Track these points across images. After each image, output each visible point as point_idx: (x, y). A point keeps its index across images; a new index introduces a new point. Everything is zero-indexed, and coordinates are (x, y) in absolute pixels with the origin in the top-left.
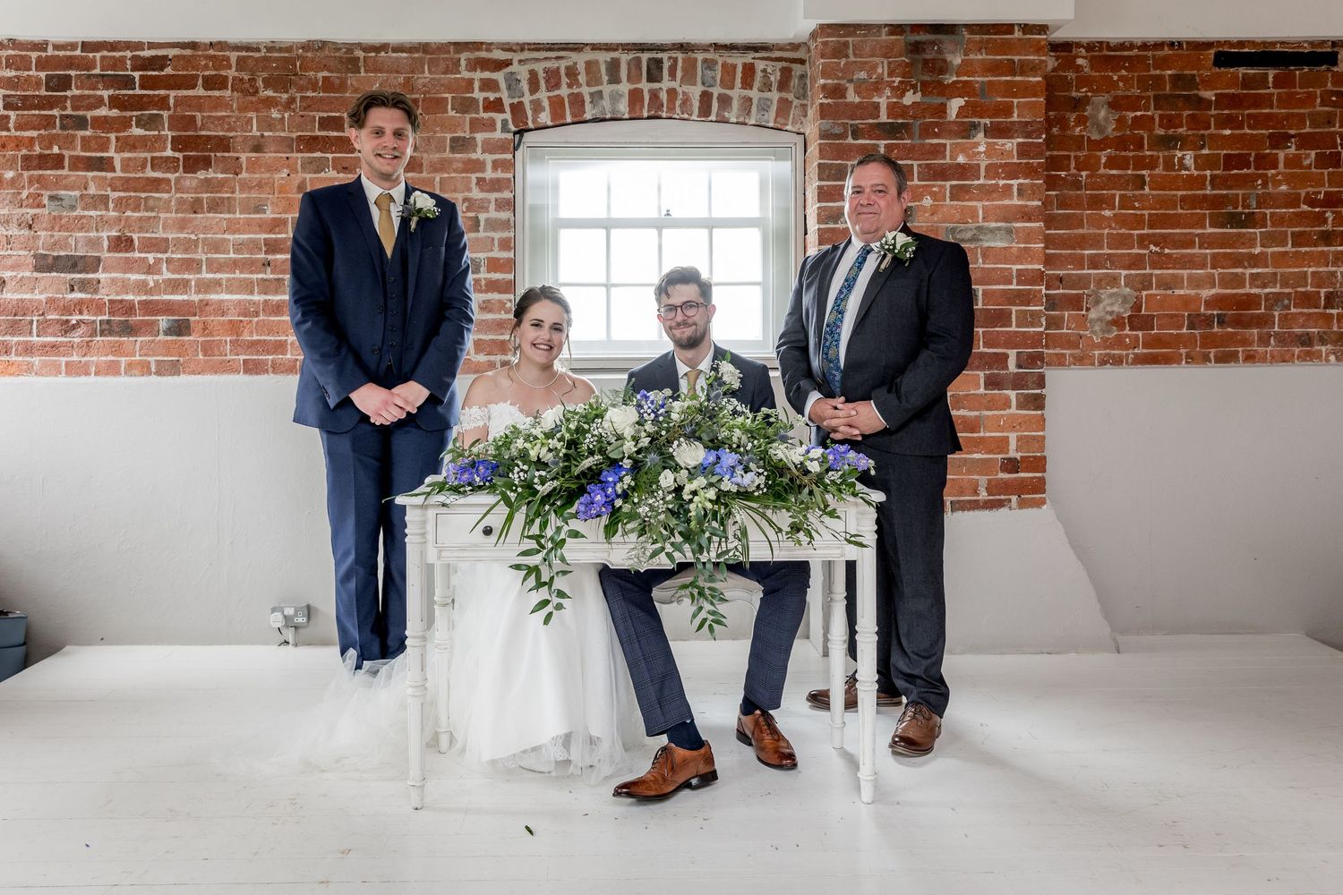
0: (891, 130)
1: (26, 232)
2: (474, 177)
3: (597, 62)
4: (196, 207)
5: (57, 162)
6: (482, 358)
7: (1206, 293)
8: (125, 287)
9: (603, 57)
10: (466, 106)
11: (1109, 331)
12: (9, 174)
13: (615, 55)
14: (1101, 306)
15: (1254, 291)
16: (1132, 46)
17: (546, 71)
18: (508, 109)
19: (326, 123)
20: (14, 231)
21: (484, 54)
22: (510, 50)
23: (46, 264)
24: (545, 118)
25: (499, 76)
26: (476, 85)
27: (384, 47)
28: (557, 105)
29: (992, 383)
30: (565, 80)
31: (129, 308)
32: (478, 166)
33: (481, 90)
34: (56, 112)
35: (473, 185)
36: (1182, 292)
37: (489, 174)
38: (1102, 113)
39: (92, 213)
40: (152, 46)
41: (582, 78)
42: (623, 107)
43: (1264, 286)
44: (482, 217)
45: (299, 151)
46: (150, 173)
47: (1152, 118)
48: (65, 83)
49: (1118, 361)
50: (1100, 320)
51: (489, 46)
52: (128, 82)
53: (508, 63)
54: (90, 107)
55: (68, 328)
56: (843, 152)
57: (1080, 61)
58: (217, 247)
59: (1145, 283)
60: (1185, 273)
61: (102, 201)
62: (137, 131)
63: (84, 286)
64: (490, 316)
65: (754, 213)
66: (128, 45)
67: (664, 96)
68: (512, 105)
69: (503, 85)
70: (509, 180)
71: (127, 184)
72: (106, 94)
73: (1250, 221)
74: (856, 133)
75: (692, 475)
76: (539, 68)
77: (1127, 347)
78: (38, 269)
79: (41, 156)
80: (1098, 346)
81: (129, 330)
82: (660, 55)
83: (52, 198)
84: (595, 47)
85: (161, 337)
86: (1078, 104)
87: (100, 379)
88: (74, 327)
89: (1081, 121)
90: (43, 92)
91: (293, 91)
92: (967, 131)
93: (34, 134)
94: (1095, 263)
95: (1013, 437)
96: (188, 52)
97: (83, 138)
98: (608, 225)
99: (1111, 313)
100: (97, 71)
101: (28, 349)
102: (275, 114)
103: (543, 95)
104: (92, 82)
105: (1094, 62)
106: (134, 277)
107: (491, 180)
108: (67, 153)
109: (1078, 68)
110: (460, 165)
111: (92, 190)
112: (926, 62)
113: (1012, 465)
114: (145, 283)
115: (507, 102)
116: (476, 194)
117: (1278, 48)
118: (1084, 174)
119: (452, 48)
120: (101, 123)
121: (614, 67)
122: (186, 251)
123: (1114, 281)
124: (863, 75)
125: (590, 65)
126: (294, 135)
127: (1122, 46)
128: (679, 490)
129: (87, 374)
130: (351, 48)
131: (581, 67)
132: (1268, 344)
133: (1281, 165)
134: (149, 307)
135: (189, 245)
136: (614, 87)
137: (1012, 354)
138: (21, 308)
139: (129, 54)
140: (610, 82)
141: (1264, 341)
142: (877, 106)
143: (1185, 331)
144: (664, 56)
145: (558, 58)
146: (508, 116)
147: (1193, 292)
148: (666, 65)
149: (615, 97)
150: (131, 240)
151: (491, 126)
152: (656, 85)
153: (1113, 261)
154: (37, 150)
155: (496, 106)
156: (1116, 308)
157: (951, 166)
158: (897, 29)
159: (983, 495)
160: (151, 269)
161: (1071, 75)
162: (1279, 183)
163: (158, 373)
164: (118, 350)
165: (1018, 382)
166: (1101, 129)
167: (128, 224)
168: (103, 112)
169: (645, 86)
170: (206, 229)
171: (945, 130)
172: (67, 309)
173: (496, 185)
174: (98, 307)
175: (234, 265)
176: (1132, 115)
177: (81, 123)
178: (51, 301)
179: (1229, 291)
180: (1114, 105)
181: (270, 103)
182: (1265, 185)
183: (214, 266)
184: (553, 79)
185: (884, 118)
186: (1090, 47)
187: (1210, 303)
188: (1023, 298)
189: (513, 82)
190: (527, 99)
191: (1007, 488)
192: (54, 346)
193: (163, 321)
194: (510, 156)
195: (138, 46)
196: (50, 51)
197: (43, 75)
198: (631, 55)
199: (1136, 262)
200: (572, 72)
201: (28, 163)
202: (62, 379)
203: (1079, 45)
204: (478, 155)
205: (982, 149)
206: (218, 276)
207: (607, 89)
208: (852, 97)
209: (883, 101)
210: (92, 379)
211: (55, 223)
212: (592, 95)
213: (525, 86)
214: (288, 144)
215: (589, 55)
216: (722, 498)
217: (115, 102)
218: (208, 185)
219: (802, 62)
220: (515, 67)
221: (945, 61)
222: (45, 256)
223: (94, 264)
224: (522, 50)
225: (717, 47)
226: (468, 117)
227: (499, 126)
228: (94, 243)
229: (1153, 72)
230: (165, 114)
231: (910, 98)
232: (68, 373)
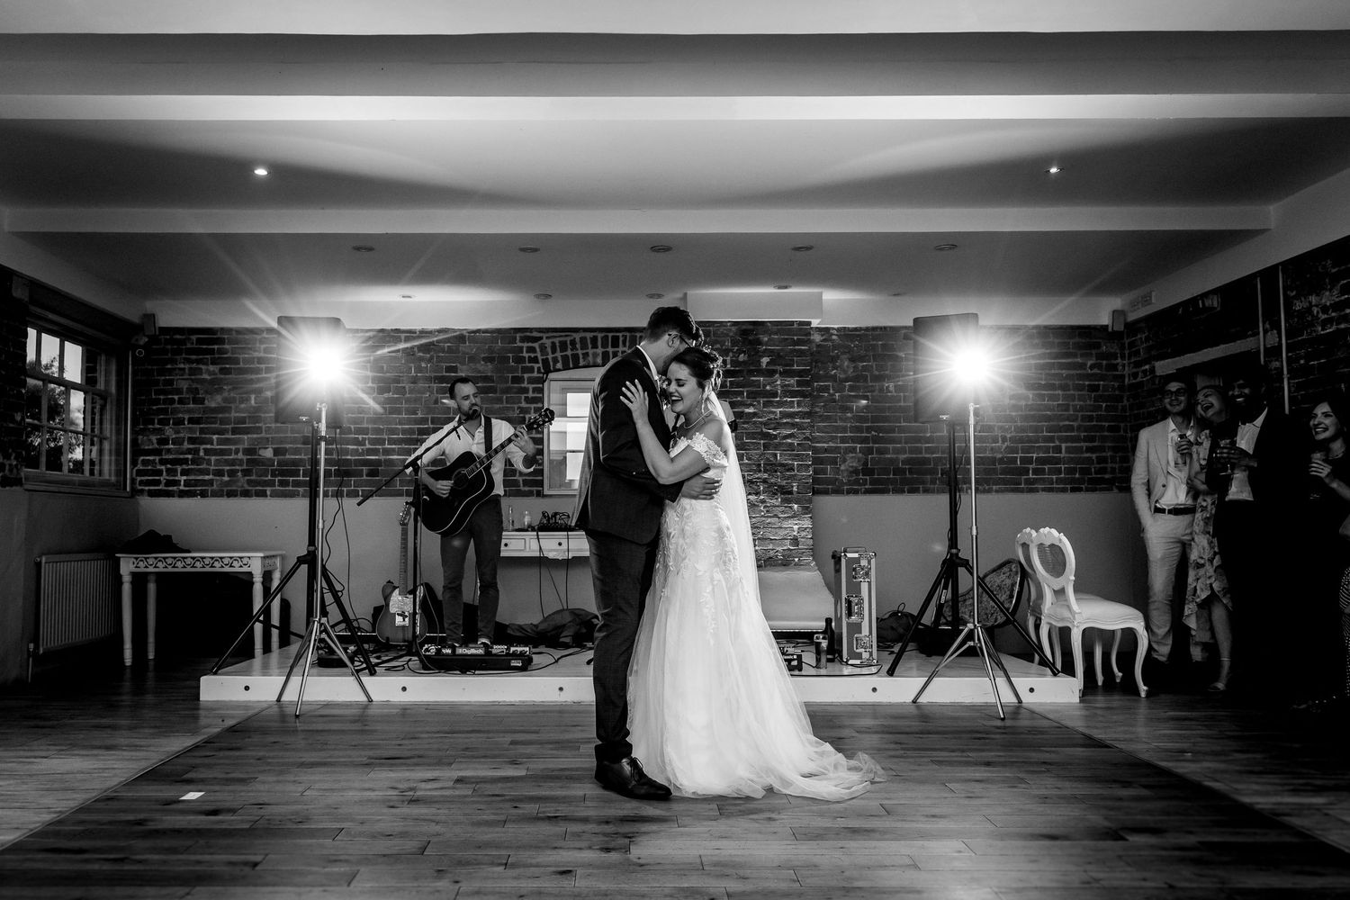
2: (523, 396)
3: (585, 338)
6: (527, 489)
7: (902, 457)
8: (347, 452)
9: (589, 335)
10: (520, 360)
11: (852, 477)
13: (595, 334)
14: (847, 463)
15: (927, 456)
16: (861, 329)
17: (560, 342)
18: (540, 361)
19: (449, 369)
21: (528, 334)
22: (542, 332)
24: (559, 366)
25: (536, 345)
26: (525, 349)
27: (478, 331)
28: (565, 359)
29: (785, 500)
30: (569, 347)
31: (349, 463)
32: (526, 390)
33: (527, 352)
35: (523, 400)
36: (889, 456)
37: (531, 395)
38: (846, 364)
41: (578, 346)
42: (599, 360)
44: (527, 416)
45: (435, 383)
47: (872, 366)
49: (856, 492)
50: (847, 470)
51: (530, 330)
53: (541, 338)
57: (834, 337)
58: (393, 431)
59: (870, 451)
60: (890, 446)
68: (543, 360)
69: (538, 350)
70: (540, 397)
76: (557, 341)
77: (860, 485)
80: (846, 484)
81: (348, 474)
82: (617, 334)
84: (585, 330)
85: (364, 478)
86: (834, 359)
89: (834, 368)
91: (432, 353)
92: (770, 373)
94: (843, 440)
95: (796, 527)
99: (852, 467)
102: (423, 365)
103: (558, 354)
105: (841, 338)
106: (350, 447)
107: (532, 398)
109: (833, 341)
110: (515, 390)
112: (750, 341)
114: (356, 451)
115: (540, 358)
116: (524, 405)
118: (837, 394)
119: (512, 331)
121: (594, 340)
122: (378, 434)
123: (853, 450)
125: (583, 340)
126: (433, 375)
127: (856, 330)
130: (462, 332)
131: (578, 340)
132: (935, 483)
134: (359, 463)
135: (379, 431)
136: (595, 350)
140: (592, 348)
141: (933, 482)
143: (891, 476)
144: (620, 334)
145: (566, 336)
146: (540, 365)
147: (895, 456)
148: (621, 339)
149: (595, 355)
151: (531, 370)
152: (616, 349)
153: (853, 440)
155: (535, 360)
156: (855, 465)
157: (763, 391)
159: (781, 558)
161: (829, 344)
163: (362, 497)
164: (343, 484)
165: (798, 500)
166: (845, 372)
169: (611, 350)
171: (760, 372)
173: (534, 400)
175: (401, 441)
176: (861, 364)
179: (914, 456)
180: (852, 360)
181: (421, 359)
183: (391, 442)
184: (563, 346)
186: (839, 330)
187: (905, 462)
189: (543, 348)
190: (550, 357)
193: (366, 470)
194: (541, 386)
198: (603, 334)
199: (865, 440)
200: (573, 343)
203: (834, 329)
204: (525, 385)
205: (778, 383)
206: (394, 446)
207: (591, 351)
212: (583, 354)
213: (549, 350)
214: (429, 380)
215: (583, 334)
220: (544, 341)
221: (758, 339)
223: (331, 441)
224: (548, 332)
226: (520, 366)
227: (536, 370)
229: (871, 343)
231: (742, 357)
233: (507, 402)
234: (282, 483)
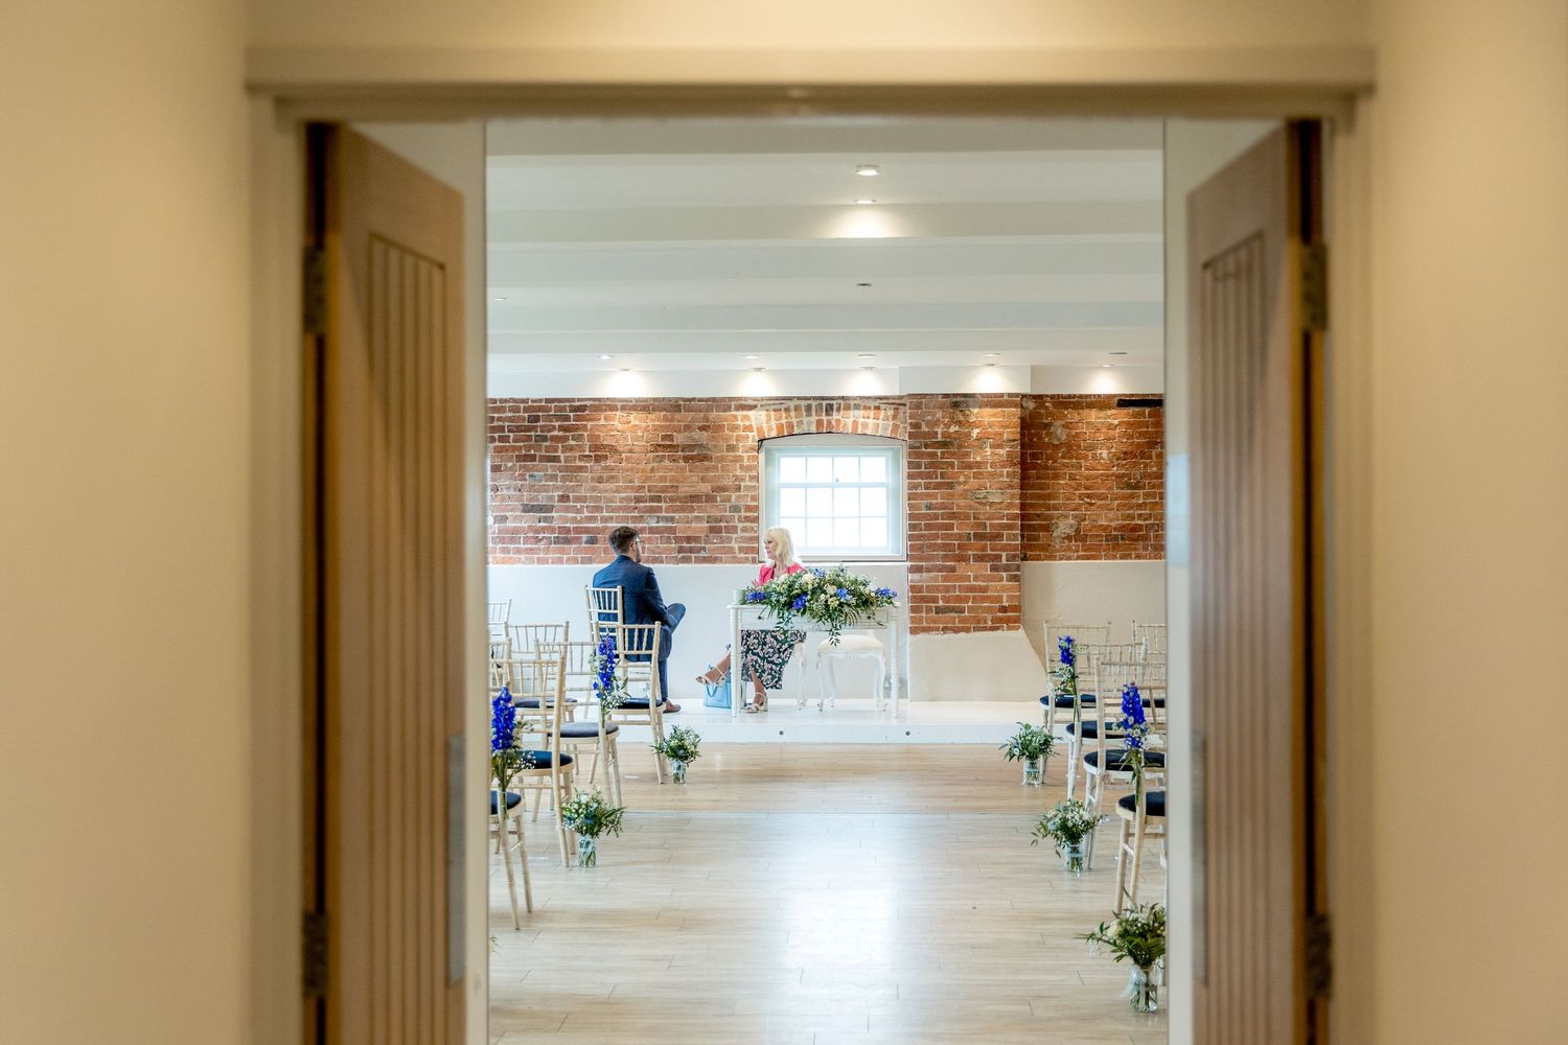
0: (944, 444)
1: (517, 493)
2: (738, 464)
3: (800, 406)
4: (600, 480)
5: (533, 458)
6: (742, 555)
7: (1114, 523)
8: (566, 520)
9: (803, 404)
10: (735, 428)
11: (1064, 543)
12: (510, 464)
13: (809, 402)
14: (1059, 530)
15: (1139, 522)
16: (1074, 396)
17: (775, 410)
18: (755, 429)
19: (665, 438)
20: (512, 492)
21: (743, 402)
22: (757, 400)
23: (527, 509)
24: (774, 434)
25: (751, 413)
26: (739, 418)
27: (693, 399)
28: (780, 427)
29: (994, 569)
30: (784, 415)
31: (568, 530)
32: (740, 458)
33: (742, 420)
34: (532, 433)
35: (738, 468)
36: (1102, 523)
37: (746, 463)
38: (1060, 430)
39: (550, 483)
40: (579, 400)
41: (793, 414)
42: (813, 429)
43: (1145, 520)
44: (742, 484)
45: (651, 451)
46: (578, 463)
47: (1085, 434)
48: (537, 419)
49: (1069, 558)
50: (1059, 537)
51: (746, 399)
52: (567, 418)
53: (755, 407)
54: (549, 431)
55: (538, 540)
56: (920, 455)
57: (1047, 404)
58: (611, 499)
59: (1083, 518)
60: (1103, 513)
61: (554, 477)
62: (572, 443)
63: (546, 519)
64: (746, 535)
65: (883, 479)
66: (568, 400)
67: (834, 423)
68: (757, 428)
69: (753, 418)
70: (755, 466)
71: (567, 469)
72: (557, 424)
73: (1137, 487)
74: (926, 446)
75: (831, 597)
76: (771, 409)
77: (1073, 551)
78: (524, 511)
79: (525, 455)
80: (1059, 550)
81: (568, 541)
82: (832, 402)
83: (530, 476)
84: (799, 398)
85: (584, 545)
86: (1047, 426)
87: (554, 566)
88: (540, 540)
89: (1048, 435)
90: (526, 424)
91: (648, 422)
92: (980, 445)
93: (522, 444)
94: (1056, 507)
95: (1005, 595)
96: (597, 403)
97: (546, 446)
98: (806, 486)
99: (1065, 533)
100: (552, 413)
101: (519, 551)
102: (639, 433)
103: (773, 422)
104: (549, 418)
105: (1054, 404)
106: (570, 515)
107: (747, 466)
108: (538, 454)
109: (1047, 408)
110: (731, 458)
111: (549, 472)
112: (960, 412)
113: (1004, 609)
114: (575, 518)
115: (755, 426)
116: (738, 473)
117: (1150, 398)
118: (1050, 462)
119: (727, 399)
120: (554, 438)
121: (809, 408)
122: (595, 502)
123: (1067, 517)
124: (929, 418)
125: (797, 408)
126: (649, 443)
127: (1069, 396)
128: (827, 601)
129: (547, 563)
130: (677, 400)
131: (792, 408)
132: (1148, 550)
133: (1154, 457)
134: (578, 530)
135: (597, 499)
136: (809, 418)
137: (1004, 555)
138: (516, 531)
139: (568, 404)
140: (807, 416)
141: (1145, 548)
142: (936, 433)
143: (1104, 543)
144: (834, 402)
145: (781, 404)
146: (755, 433)
147: (1107, 523)
148: (835, 407)
149: (809, 424)
150: (569, 496)
151: (746, 438)
152: (830, 417)
153: (1065, 507)
154: (523, 452)
155: (749, 428)
156: (1067, 531)
157: (973, 463)
158: (946, 396)
159: (990, 624)
160: (579, 511)
161: (1043, 411)
162: (1152, 467)
163: (582, 563)
164: (562, 551)
165: (1006, 568)
166: (1059, 439)
167: (567, 488)
168: (555, 433)
169: (824, 418)
170: (606, 491)
171: (970, 444)
172: (537, 531)
174: (552, 530)
175: (618, 509)
176: (1075, 431)
177: (545, 439)
178: (530, 527)
179: (1126, 523)
180: (1066, 427)
181: (637, 428)
182: (1145, 467)
183: (609, 510)
184: (778, 415)
185: (940, 438)
186: (1052, 397)
187: (1116, 529)
188: (1010, 527)
189: (758, 416)
190: (765, 425)
191: (1001, 620)
192: (531, 549)
193: (584, 537)
194: (755, 453)
195: (573, 400)
196: (530, 403)
197: (526, 415)
198: (817, 403)
199: (1078, 507)
200: (788, 411)
201: (520, 458)
202: (535, 566)
203: (1047, 396)
204: (740, 453)
205: (988, 454)
206: (611, 514)
207: (805, 419)
208: (924, 429)
209: (940, 431)
210: (550, 566)
211: (532, 488)
212: (797, 421)
213: (764, 418)
214: (645, 448)
215: (796, 403)
216: (841, 604)
217: (561, 428)
218: (606, 468)
219: (905, 405)
220: (759, 409)
221: (969, 412)
222: (526, 505)
223: (550, 509)
224: (763, 400)
225: (861, 398)
226: (735, 434)
227: (751, 438)
228: (551, 498)
229: (1086, 410)
230: (585, 434)
231: (953, 430)
232: (538, 563)
233: (722, 471)
234: (504, 550)
